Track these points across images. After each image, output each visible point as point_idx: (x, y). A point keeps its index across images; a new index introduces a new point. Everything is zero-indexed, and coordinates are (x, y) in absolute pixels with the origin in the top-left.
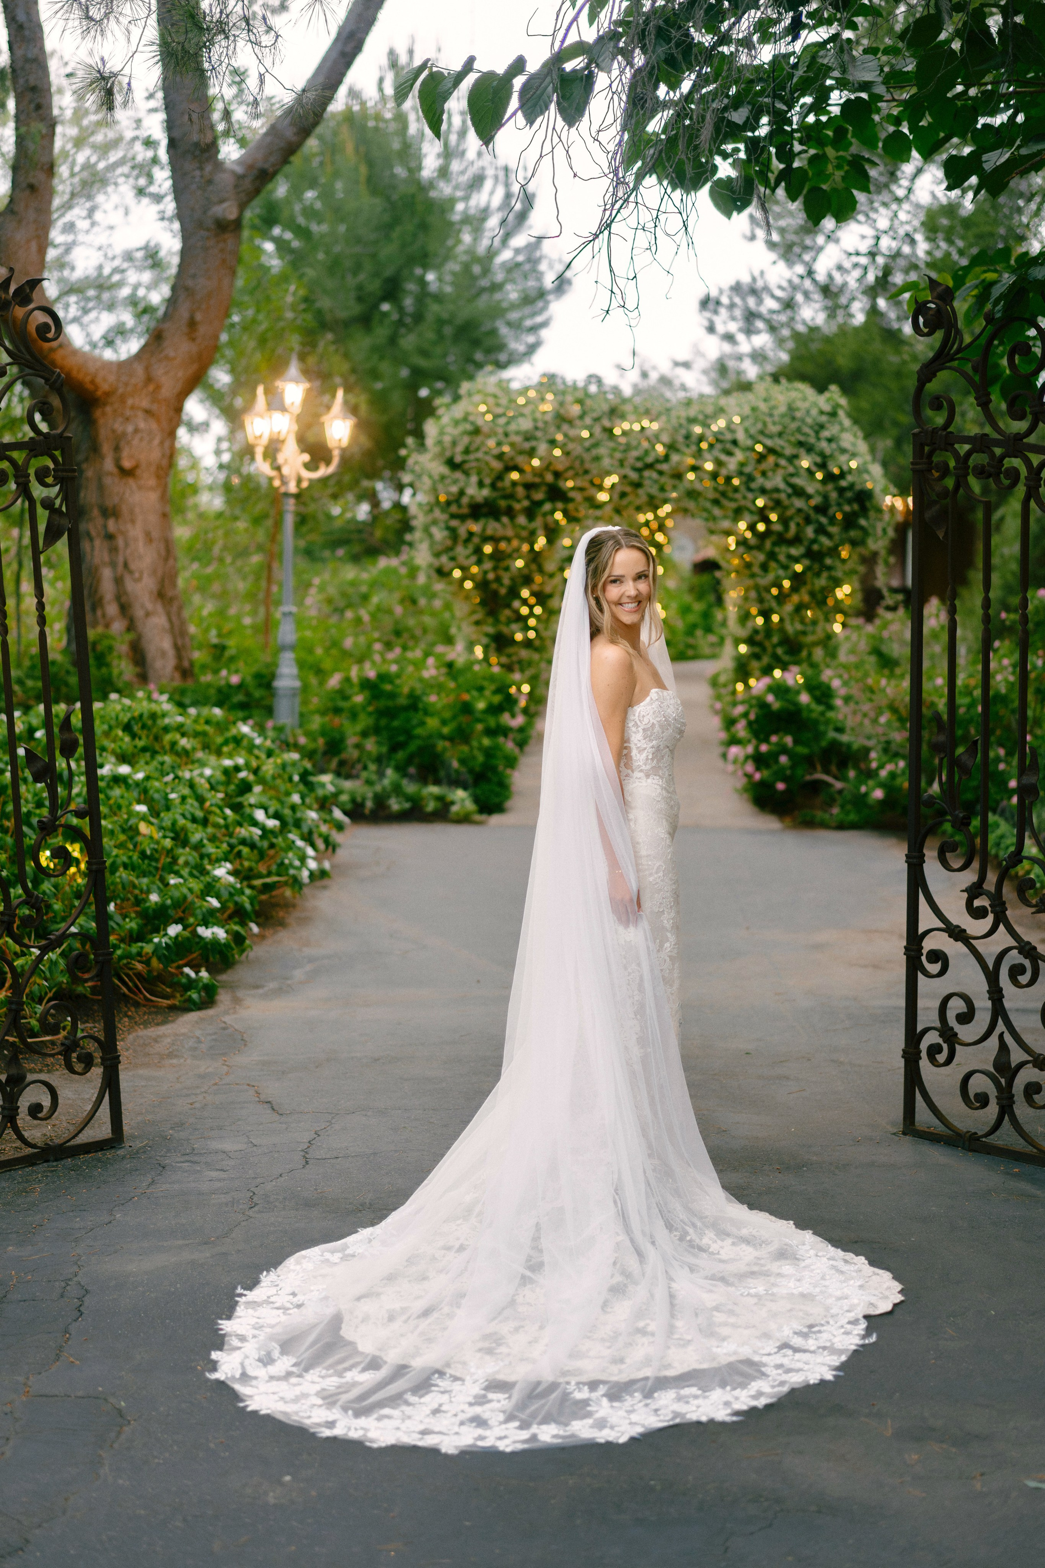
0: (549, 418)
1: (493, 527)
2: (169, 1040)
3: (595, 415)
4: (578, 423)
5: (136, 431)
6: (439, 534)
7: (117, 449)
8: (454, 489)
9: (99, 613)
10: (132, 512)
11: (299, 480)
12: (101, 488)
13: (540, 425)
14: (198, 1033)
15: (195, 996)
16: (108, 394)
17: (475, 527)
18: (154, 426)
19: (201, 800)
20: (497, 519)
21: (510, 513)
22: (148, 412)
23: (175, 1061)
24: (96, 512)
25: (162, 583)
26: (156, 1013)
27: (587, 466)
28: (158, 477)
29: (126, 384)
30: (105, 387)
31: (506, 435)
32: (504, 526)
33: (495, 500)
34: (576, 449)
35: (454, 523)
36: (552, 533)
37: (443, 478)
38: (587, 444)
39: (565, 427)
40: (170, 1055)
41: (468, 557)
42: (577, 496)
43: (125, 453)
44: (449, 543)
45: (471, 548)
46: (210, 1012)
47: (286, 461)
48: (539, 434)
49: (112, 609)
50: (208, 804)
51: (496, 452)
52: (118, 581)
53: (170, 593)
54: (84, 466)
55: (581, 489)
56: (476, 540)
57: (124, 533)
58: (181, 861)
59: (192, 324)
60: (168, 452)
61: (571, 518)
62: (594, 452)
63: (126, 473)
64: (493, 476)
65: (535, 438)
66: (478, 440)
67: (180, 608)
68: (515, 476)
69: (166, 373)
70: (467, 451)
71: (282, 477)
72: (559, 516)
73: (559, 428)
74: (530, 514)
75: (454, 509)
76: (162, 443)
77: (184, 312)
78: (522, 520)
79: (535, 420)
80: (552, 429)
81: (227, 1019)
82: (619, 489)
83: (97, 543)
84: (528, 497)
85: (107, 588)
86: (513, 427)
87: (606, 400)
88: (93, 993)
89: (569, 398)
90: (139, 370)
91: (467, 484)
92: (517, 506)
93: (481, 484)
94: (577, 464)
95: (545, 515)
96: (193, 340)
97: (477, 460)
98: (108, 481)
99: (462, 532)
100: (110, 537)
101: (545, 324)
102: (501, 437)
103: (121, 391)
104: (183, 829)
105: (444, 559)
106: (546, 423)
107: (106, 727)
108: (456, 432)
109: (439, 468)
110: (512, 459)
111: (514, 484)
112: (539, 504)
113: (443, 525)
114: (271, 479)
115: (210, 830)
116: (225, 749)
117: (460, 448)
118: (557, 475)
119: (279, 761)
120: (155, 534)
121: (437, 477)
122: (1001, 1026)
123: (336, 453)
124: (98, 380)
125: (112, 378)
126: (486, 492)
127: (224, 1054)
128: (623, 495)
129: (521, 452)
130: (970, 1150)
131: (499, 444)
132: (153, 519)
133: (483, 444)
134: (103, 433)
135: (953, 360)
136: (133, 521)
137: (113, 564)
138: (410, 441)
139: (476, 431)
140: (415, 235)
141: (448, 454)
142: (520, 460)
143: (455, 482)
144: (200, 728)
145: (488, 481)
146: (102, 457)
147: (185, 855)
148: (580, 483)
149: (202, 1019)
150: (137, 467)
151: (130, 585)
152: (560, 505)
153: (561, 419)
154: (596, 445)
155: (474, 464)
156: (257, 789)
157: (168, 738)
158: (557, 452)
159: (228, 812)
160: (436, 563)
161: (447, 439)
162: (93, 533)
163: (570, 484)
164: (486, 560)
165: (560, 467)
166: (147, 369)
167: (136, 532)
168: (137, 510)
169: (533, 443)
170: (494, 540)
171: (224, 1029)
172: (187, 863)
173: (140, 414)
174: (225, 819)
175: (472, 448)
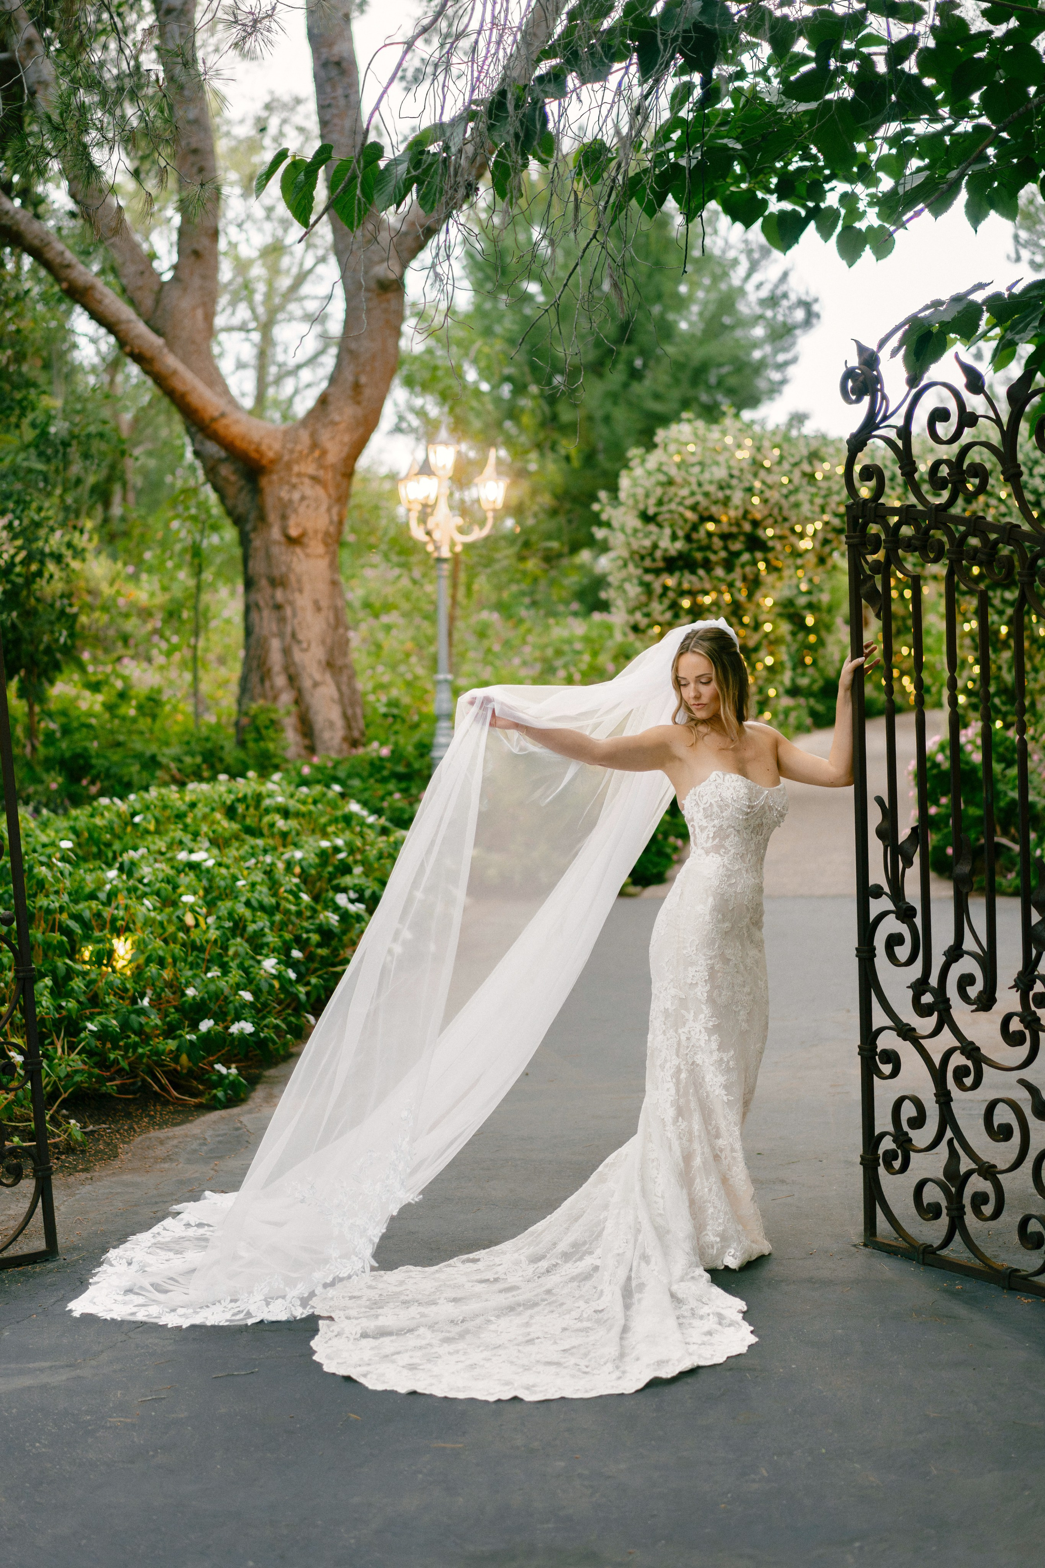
0: (745, 465)
1: (689, 581)
2: (175, 1142)
3: (793, 460)
4: (776, 468)
5: (303, 498)
6: (633, 590)
7: (284, 517)
8: (647, 543)
9: (267, 684)
10: (299, 581)
11: (453, 544)
12: (269, 557)
13: (736, 472)
14: (209, 1133)
15: (220, 1094)
16: (272, 462)
17: (670, 582)
18: (320, 491)
19: (274, 885)
20: (693, 572)
21: (707, 565)
22: (315, 479)
23: (166, 1166)
24: (264, 582)
25: (331, 652)
26: (179, 1112)
27: (786, 513)
28: (326, 544)
29: (292, 451)
30: (271, 454)
31: (700, 485)
32: (701, 579)
33: (690, 550)
34: (774, 496)
35: (648, 578)
36: (754, 584)
37: (636, 531)
38: (785, 491)
39: (762, 474)
40: (168, 1159)
41: (663, 612)
42: (778, 545)
43: (292, 521)
44: (643, 598)
45: (667, 602)
46: (235, 1111)
47: (437, 525)
48: (734, 482)
49: (280, 681)
50: (282, 889)
51: (689, 502)
52: (286, 652)
53: (339, 662)
54: (252, 536)
55: (781, 538)
56: (671, 594)
57: (291, 603)
58: (231, 952)
59: (357, 387)
60: (335, 518)
61: (772, 568)
62: (792, 499)
63: (293, 541)
64: (688, 527)
65: (729, 487)
66: (672, 490)
67: (352, 677)
68: (711, 526)
69: (333, 438)
70: (660, 503)
71: (434, 542)
72: (762, 566)
73: (755, 475)
74: (729, 566)
75: (648, 563)
76: (329, 510)
77: (348, 376)
78: (719, 572)
79: (729, 468)
80: (749, 476)
81: (245, 1119)
82: (820, 536)
83: (266, 613)
84: (726, 548)
85: (276, 658)
86: (707, 476)
87: (808, 445)
88: (119, 1092)
89: (766, 444)
90: (305, 436)
91: (659, 538)
92: (713, 557)
93: (674, 537)
94: (776, 511)
95: (743, 566)
96: (358, 403)
97: (671, 512)
98: (275, 550)
99: (657, 588)
100: (278, 607)
101: (794, 360)
102: (695, 487)
103: (286, 458)
104: (241, 918)
105: (638, 616)
106: (741, 470)
107: (207, 810)
108: (649, 483)
109: (633, 522)
110: (707, 509)
111: (710, 535)
112: (738, 554)
113: (635, 581)
114: (425, 544)
115: (278, 917)
116: (331, 829)
117: (652, 501)
118: (755, 524)
119: (392, 839)
120: (324, 603)
121: (629, 531)
122: (949, 1134)
123: (490, 515)
124: (264, 447)
125: (277, 446)
126: (679, 545)
127: (220, 1158)
128: (826, 542)
129: (716, 502)
130: (924, 1264)
131: (693, 494)
132: (323, 587)
133: (676, 495)
134: (270, 501)
135: (878, 428)
136: (301, 591)
137: (281, 635)
138: (603, 495)
139: (670, 482)
140: (650, 276)
141: (641, 506)
142: (715, 510)
143: (648, 535)
144: (303, 809)
145: (680, 533)
146: (269, 526)
147: (238, 945)
148: (779, 532)
149: (223, 1118)
150: (303, 534)
151: (298, 656)
152: (759, 555)
153: (756, 465)
154: (796, 490)
155: (667, 516)
156: (358, 870)
157: (266, 819)
158: (756, 500)
159: (305, 897)
160: (632, 621)
161: (640, 491)
162: (262, 603)
163: (770, 532)
164: (682, 613)
165: (758, 516)
166: (313, 435)
167: (303, 601)
168: (305, 579)
169: (728, 492)
170: (692, 593)
171: (237, 1129)
172: (236, 955)
173: (307, 481)
174: (298, 905)
175: (666, 499)
